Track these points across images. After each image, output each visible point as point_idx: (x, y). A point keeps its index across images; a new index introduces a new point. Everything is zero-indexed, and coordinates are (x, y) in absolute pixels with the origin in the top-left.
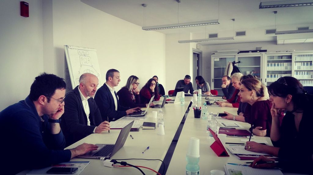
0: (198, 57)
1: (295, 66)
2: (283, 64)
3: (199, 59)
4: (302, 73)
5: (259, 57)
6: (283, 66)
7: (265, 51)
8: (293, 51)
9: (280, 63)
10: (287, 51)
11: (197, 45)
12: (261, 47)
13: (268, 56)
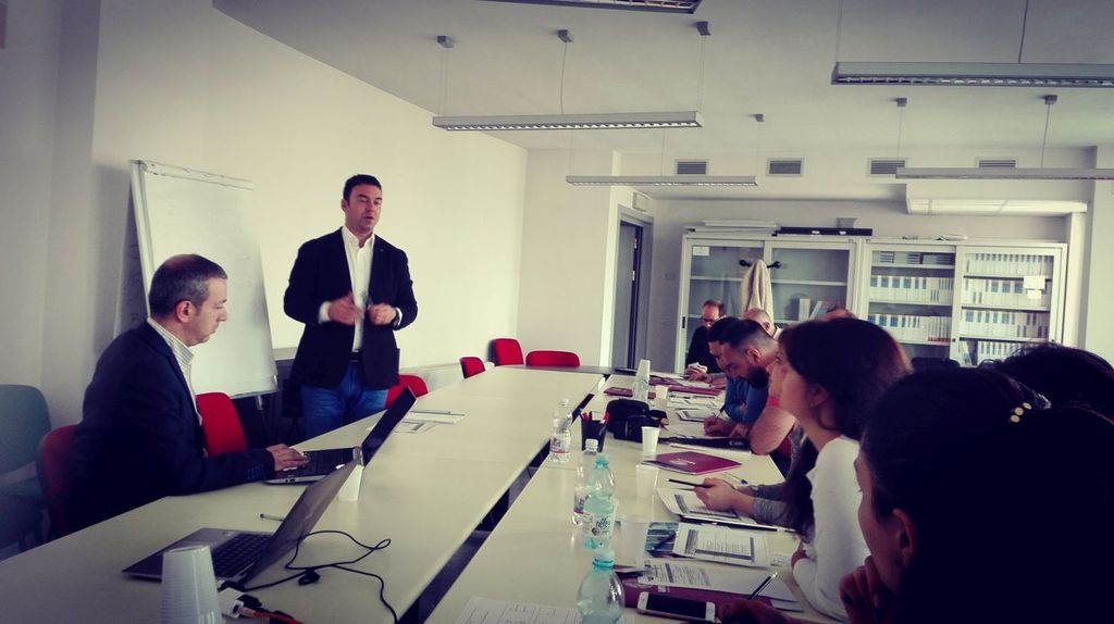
0: (637, 237)
1: (963, 290)
2: (925, 282)
3: (640, 244)
4: (988, 315)
5: (847, 252)
6: (924, 287)
7: (867, 232)
8: (959, 240)
9: (913, 279)
10: (939, 239)
11: (635, 194)
12: (854, 219)
13: (874, 252)
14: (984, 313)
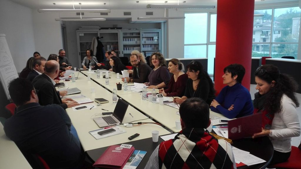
1: (142, 41)
2: (134, 39)
4: (147, 46)
5: (117, 34)
6: (134, 40)
7: (121, 28)
8: (140, 29)
9: (132, 39)
10: (136, 29)
12: (117, 25)
13: (123, 33)
14: (146, 45)
